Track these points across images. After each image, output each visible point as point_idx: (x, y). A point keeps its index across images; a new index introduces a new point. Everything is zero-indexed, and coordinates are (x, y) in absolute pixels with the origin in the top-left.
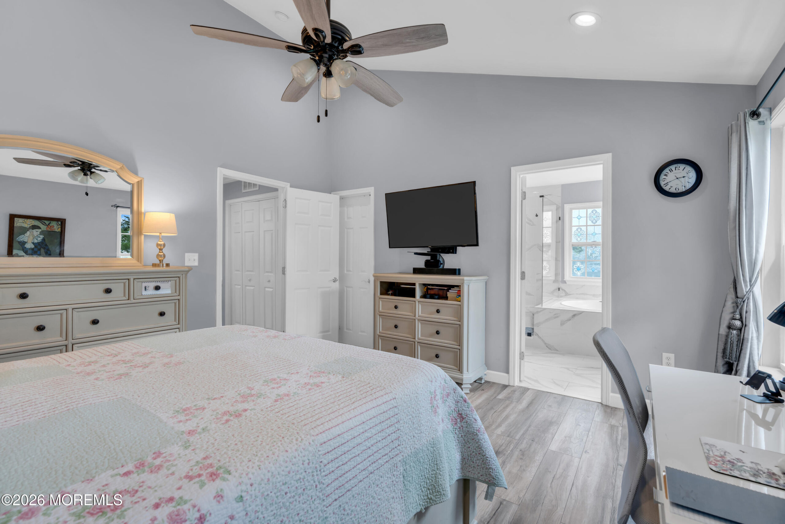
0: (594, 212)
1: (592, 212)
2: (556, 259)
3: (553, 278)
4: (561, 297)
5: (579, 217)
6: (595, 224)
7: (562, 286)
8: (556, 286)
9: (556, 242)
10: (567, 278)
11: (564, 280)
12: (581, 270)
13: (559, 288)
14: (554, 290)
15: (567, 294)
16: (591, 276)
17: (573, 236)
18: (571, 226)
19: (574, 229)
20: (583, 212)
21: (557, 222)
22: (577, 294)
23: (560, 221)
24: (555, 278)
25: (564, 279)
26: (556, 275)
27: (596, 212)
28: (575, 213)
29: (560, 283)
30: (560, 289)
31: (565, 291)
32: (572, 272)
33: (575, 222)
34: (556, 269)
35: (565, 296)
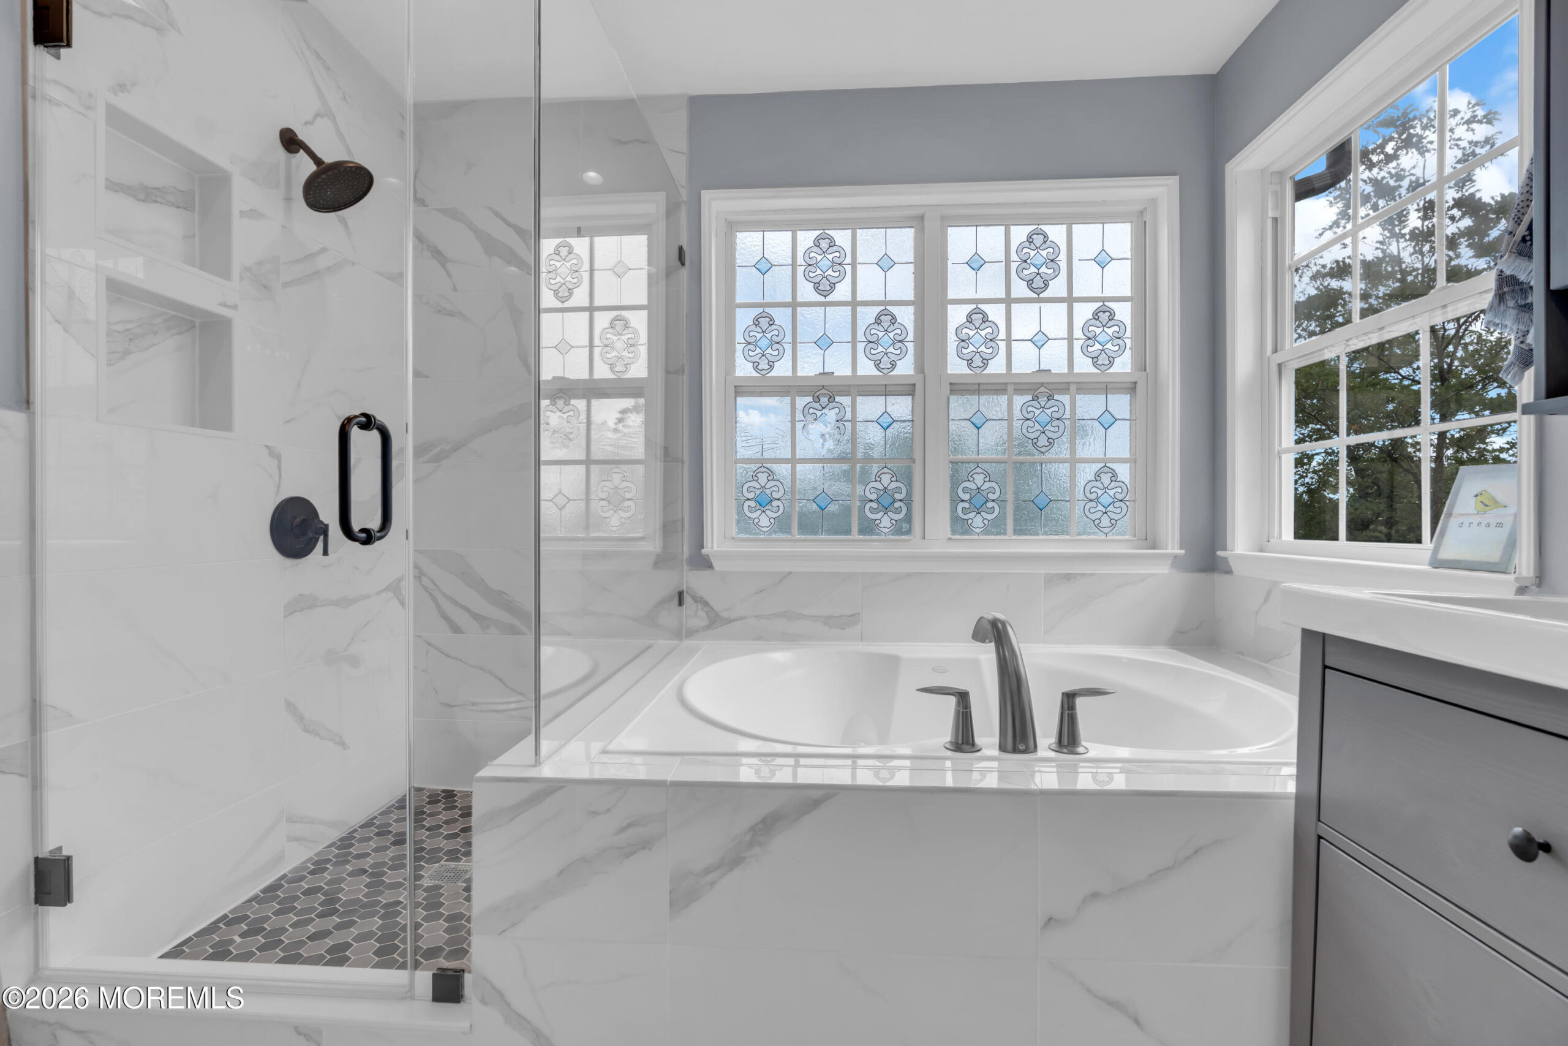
0: (824, 244)
1: (817, 243)
2: (668, 455)
3: (654, 546)
4: (691, 633)
5: (763, 266)
6: (829, 299)
7: (696, 581)
8: (666, 582)
9: (668, 372)
10: (715, 543)
11: (704, 551)
12: (775, 503)
13: (681, 595)
14: (662, 603)
15: (715, 620)
16: (814, 532)
17: (739, 348)
18: (730, 306)
19: (744, 319)
20: (778, 243)
21: (669, 273)
22: (757, 617)
23: (684, 273)
24: (665, 546)
25: (702, 547)
26: (669, 528)
27: (832, 243)
28: (748, 243)
29: (686, 567)
30: (687, 599)
31: (706, 604)
32: (735, 517)
33: (746, 287)
34: (668, 502)
35: (708, 627)
